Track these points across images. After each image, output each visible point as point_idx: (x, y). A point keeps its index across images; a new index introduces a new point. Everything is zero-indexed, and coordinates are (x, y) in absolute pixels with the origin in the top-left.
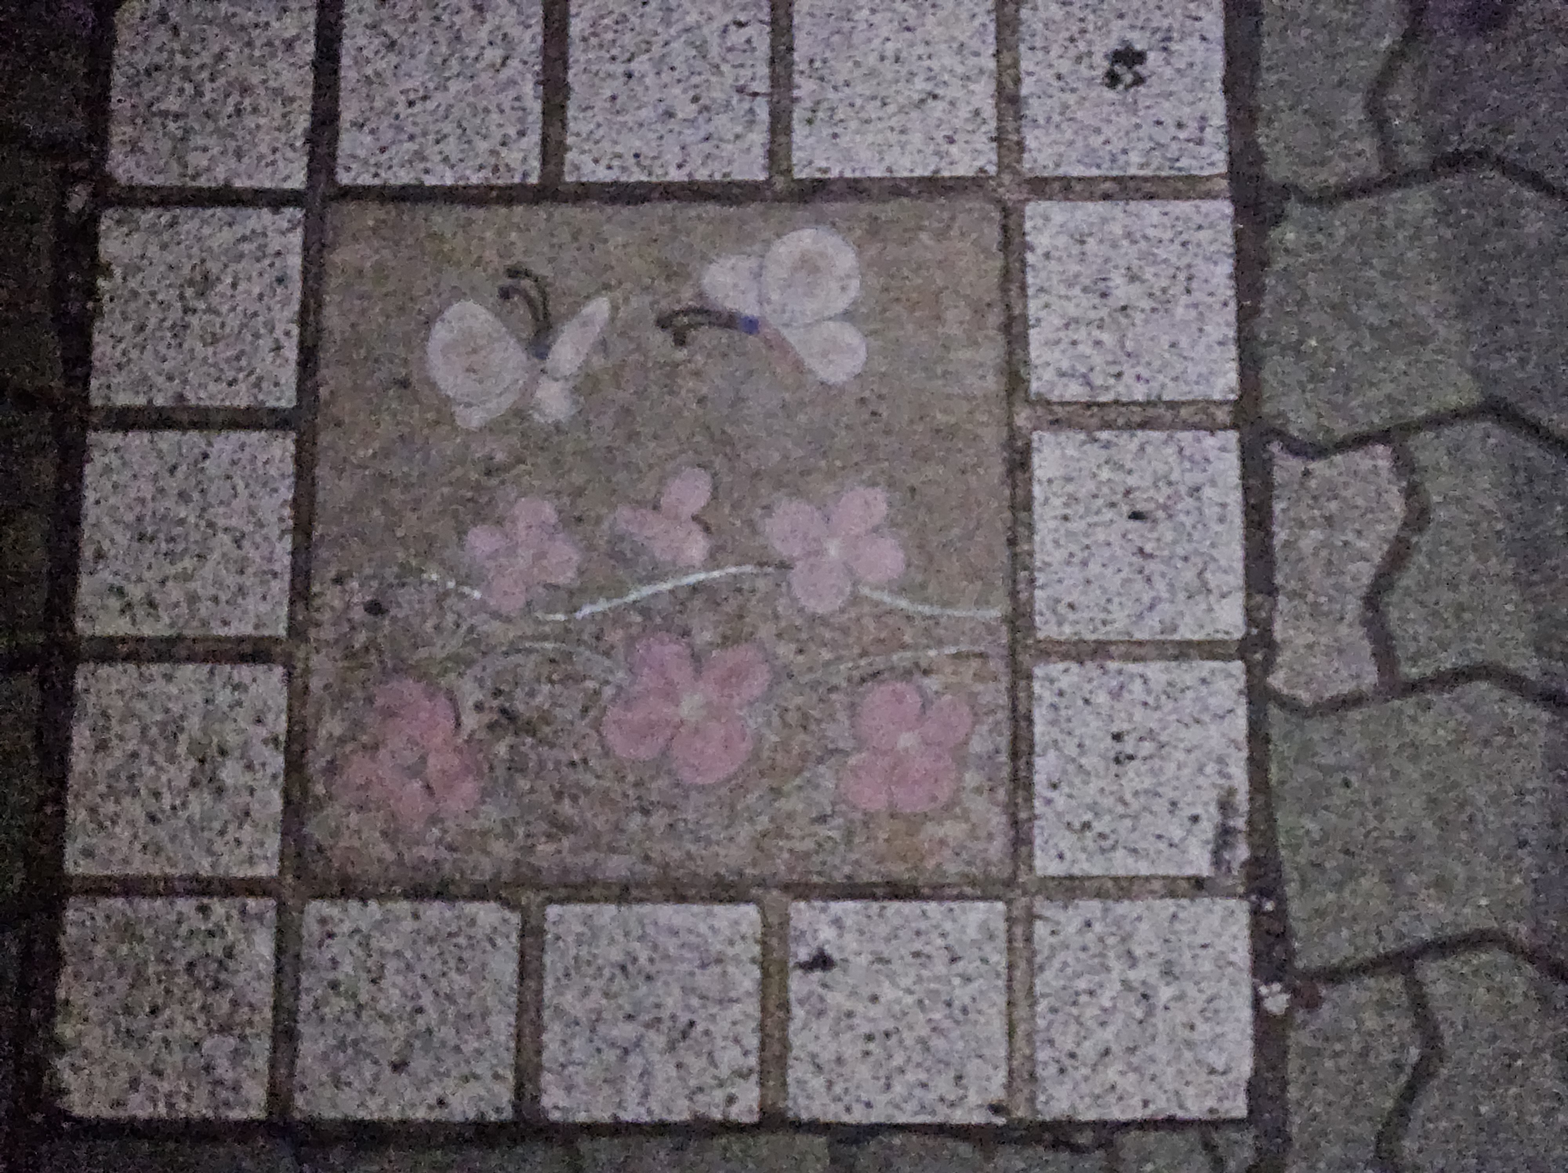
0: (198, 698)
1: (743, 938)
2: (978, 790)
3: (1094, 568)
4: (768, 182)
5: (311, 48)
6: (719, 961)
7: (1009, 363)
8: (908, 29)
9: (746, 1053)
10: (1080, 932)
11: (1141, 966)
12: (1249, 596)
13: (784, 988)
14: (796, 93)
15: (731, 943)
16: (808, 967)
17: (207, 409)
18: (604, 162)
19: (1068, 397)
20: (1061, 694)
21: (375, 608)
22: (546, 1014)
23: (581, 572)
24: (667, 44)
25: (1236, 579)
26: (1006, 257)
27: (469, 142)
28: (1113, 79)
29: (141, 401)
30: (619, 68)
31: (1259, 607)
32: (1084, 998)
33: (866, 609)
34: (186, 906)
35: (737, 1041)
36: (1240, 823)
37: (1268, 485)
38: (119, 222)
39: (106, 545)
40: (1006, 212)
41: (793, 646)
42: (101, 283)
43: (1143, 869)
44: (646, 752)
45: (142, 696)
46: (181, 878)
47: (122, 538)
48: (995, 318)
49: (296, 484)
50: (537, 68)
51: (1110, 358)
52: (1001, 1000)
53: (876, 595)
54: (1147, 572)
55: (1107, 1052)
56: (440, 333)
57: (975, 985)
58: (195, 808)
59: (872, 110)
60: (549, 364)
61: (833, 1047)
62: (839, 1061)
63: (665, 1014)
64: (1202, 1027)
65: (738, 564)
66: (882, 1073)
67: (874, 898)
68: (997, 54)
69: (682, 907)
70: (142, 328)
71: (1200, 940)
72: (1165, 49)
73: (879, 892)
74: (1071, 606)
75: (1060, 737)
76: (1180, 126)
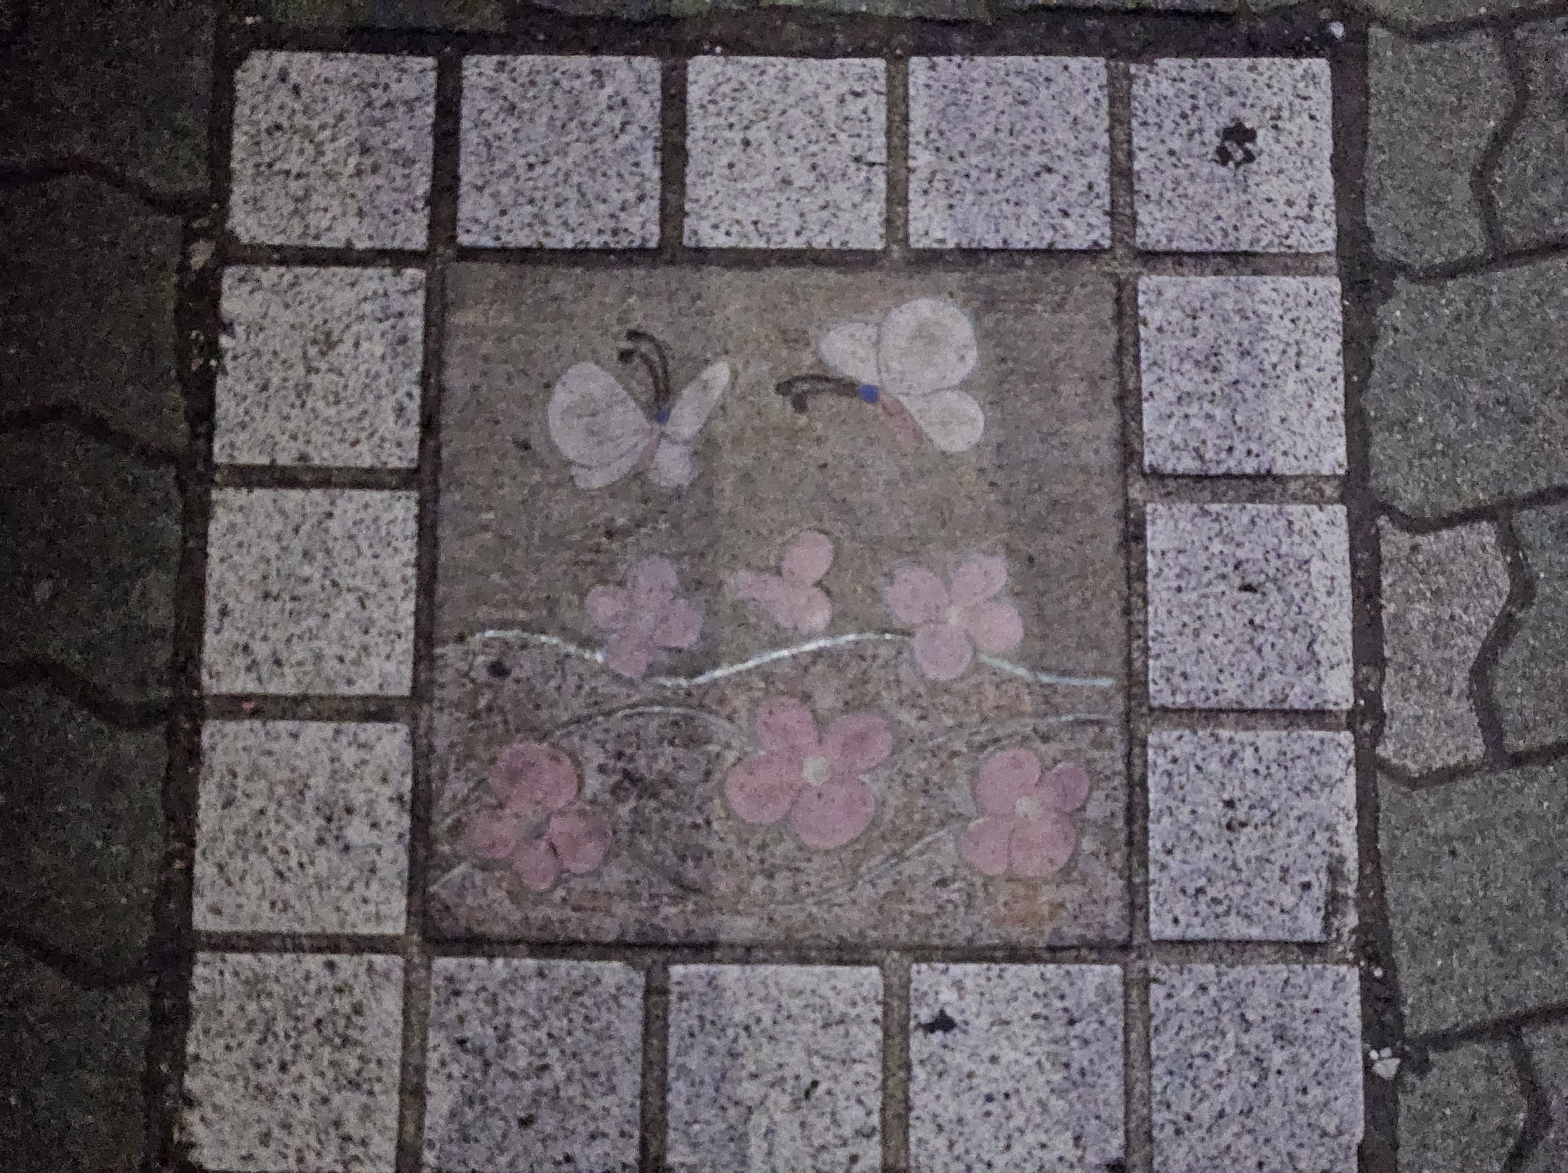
0: (325, 756)
1: (865, 999)
2: (1095, 855)
3: (1207, 638)
4: (886, 251)
5: (431, 109)
6: (841, 1022)
7: (1123, 435)
8: (1024, 103)
9: (869, 1114)
10: (1194, 996)
11: (1254, 1030)
12: (1356, 669)
13: (906, 1048)
14: (911, 163)
15: (854, 1004)
16: (930, 1028)
17: (328, 469)
18: (723, 228)
19: (1180, 470)
20: (1175, 761)
21: (498, 670)
22: (672, 1074)
23: (703, 636)
24: (784, 112)
25: (1344, 651)
26: (1120, 331)
27: (589, 206)
28: (1223, 156)
29: (264, 460)
30: (737, 136)
31: (1367, 680)
32: (1198, 1062)
33: (986, 676)
34: (314, 962)
35: (860, 1101)
36: (1350, 891)
37: (1378, 559)
38: (242, 280)
39: (231, 603)
40: (1120, 285)
41: (916, 713)
42: (224, 341)
43: (1255, 932)
44: (768, 816)
45: (270, 753)
46: (309, 936)
47: (249, 597)
48: (1109, 389)
49: (419, 544)
50: (657, 134)
51: (1221, 431)
52: (1118, 1061)
53: (997, 663)
54: (1257, 643)
55: (1221, 1114)
56: (561, 397)
57: (1094, 1047)
58: (321, 867)
59: (989, 182)
60: (669, 429)
61: (953, 1107)
62: (960, 1120)
63: (787, 1072)
64: (1316, 1092)
65: (861, 631)
66: (1002, 1135)
67: (994, 960)
68: (1110, 130)
69: (806, 969)
70: (265, 388)
71: (1310, 1004)
72: (1275, 127)
73: (999, 954)
74: (1185, 676)
75: (1173, 804)
76: (1290, 203)
